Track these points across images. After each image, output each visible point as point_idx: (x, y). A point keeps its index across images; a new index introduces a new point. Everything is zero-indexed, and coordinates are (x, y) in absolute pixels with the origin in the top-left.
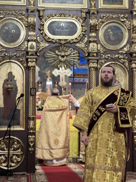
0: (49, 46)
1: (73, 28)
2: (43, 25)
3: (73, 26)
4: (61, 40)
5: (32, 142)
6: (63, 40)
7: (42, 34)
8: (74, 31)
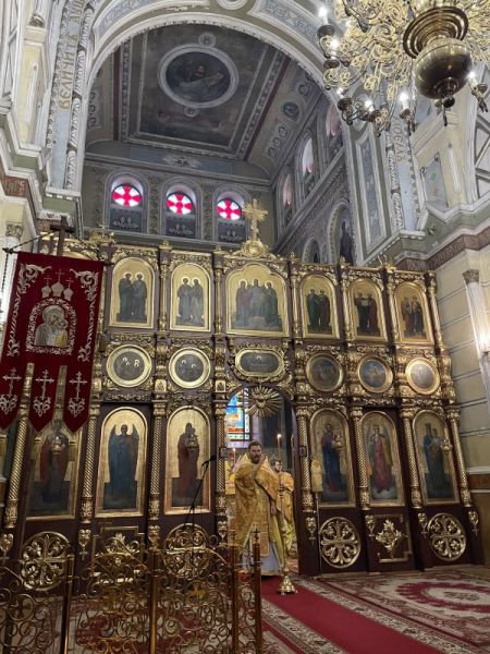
1: (273, 362)
2: (234, 358)
3: (273, 360)
4: (257, 377)
5: (223, 531)
6: (260, 377)
7: (232, 370)
8: (275, 367)
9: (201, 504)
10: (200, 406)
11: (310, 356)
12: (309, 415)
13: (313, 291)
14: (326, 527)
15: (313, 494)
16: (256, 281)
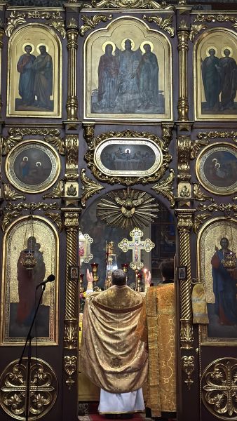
0: (104, 188)
1: (147, 156)
2: (93, 152)
3: (147, 154)
5: (70, 368)
6: (128, 177)
9: (46, 334)
10: (47, 216)
11: (202, 146)
12: (196, 226)
13: (212, 52)
14: (212, 369)
15: (195, 326)
16: (128, 43)
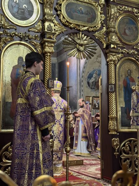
0: (67, 31)
1: (91, 14)
2: (61, 5)
4: (79, 25)
6: (81, 25)
7: (58, 15)
8: (93, 18)
10: (30, 43)
11: (120, 14)
12: (117, 60)
14: (124, 145)
